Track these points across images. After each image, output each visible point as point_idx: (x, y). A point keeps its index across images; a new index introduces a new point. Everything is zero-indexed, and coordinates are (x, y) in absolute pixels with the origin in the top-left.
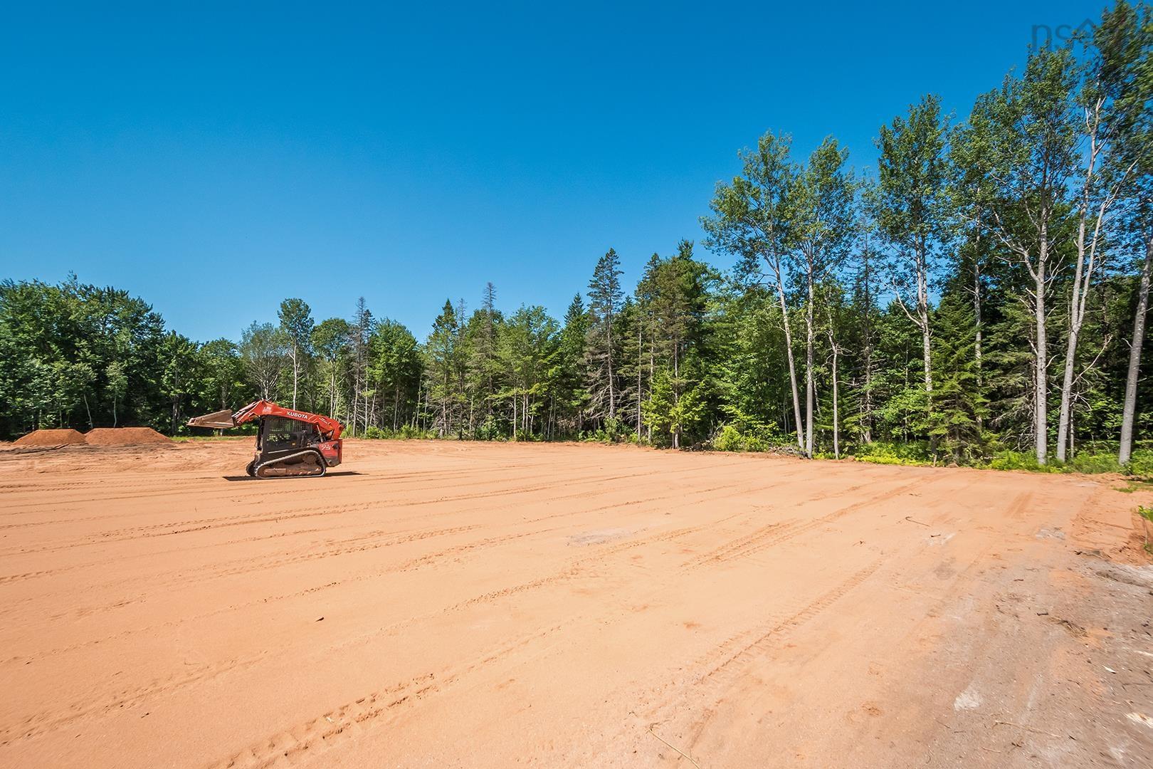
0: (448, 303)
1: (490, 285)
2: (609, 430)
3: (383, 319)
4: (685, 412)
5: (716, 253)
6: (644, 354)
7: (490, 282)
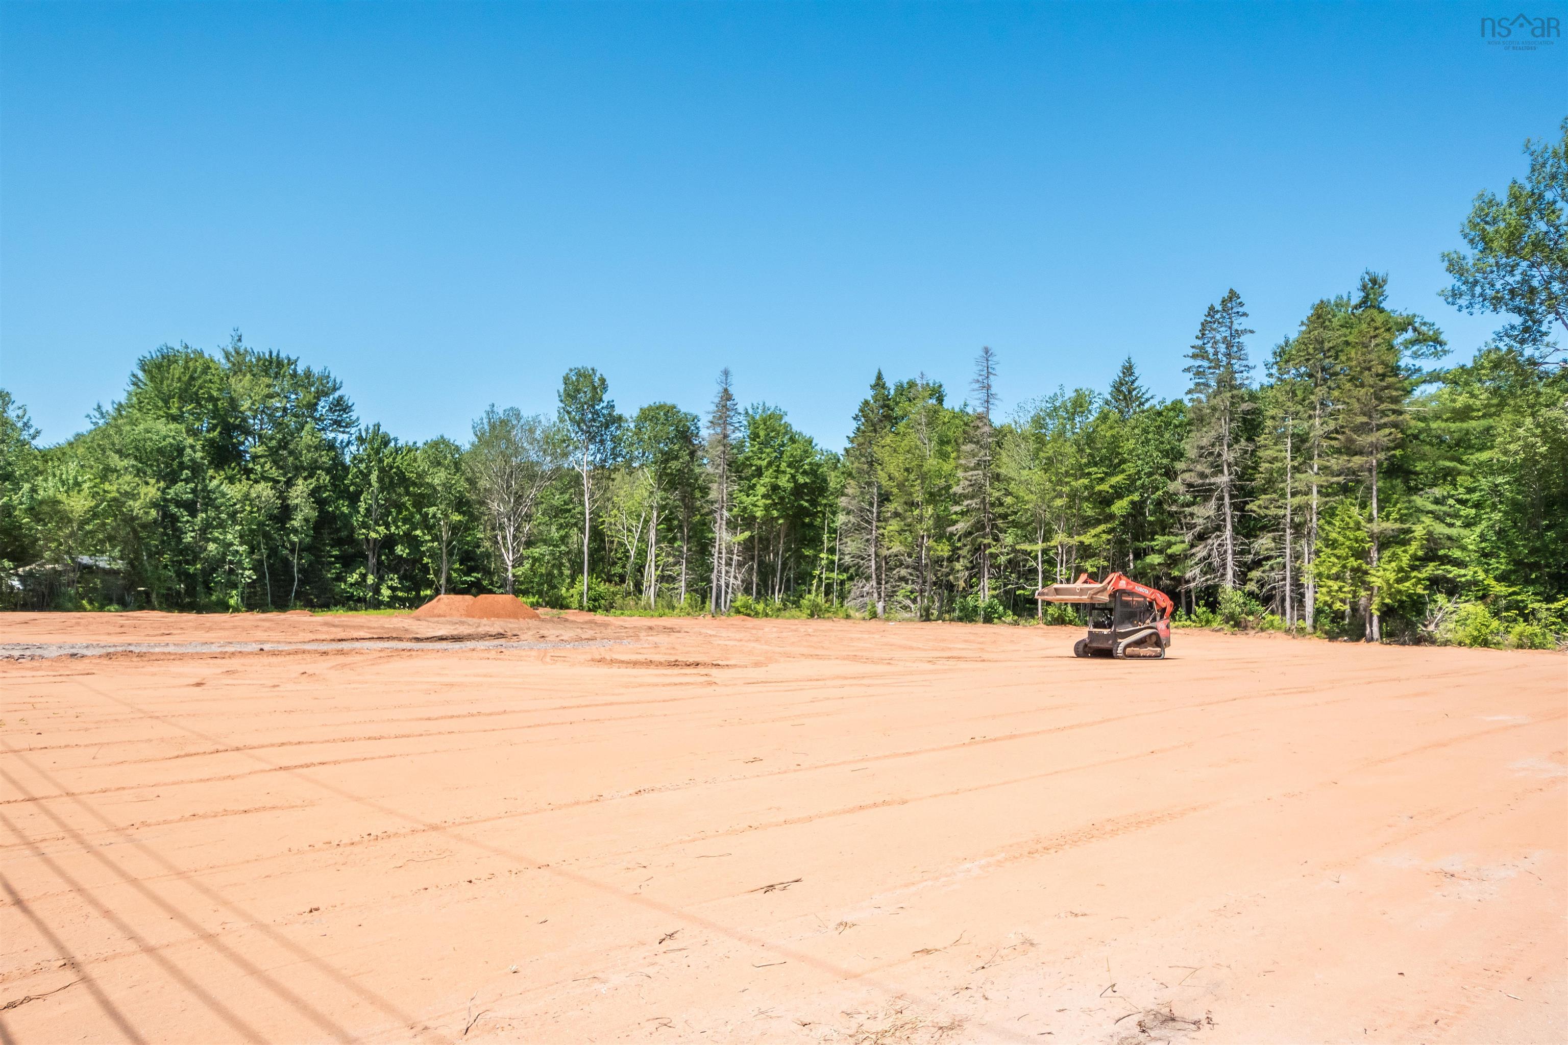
0: (879, 377)
1: (987, 351)
2: (1226, 608)
3: (755, 405)
4: (1399, 581)
5: (1465, 311)
6: (1298, 476)
7: (989, 346)
